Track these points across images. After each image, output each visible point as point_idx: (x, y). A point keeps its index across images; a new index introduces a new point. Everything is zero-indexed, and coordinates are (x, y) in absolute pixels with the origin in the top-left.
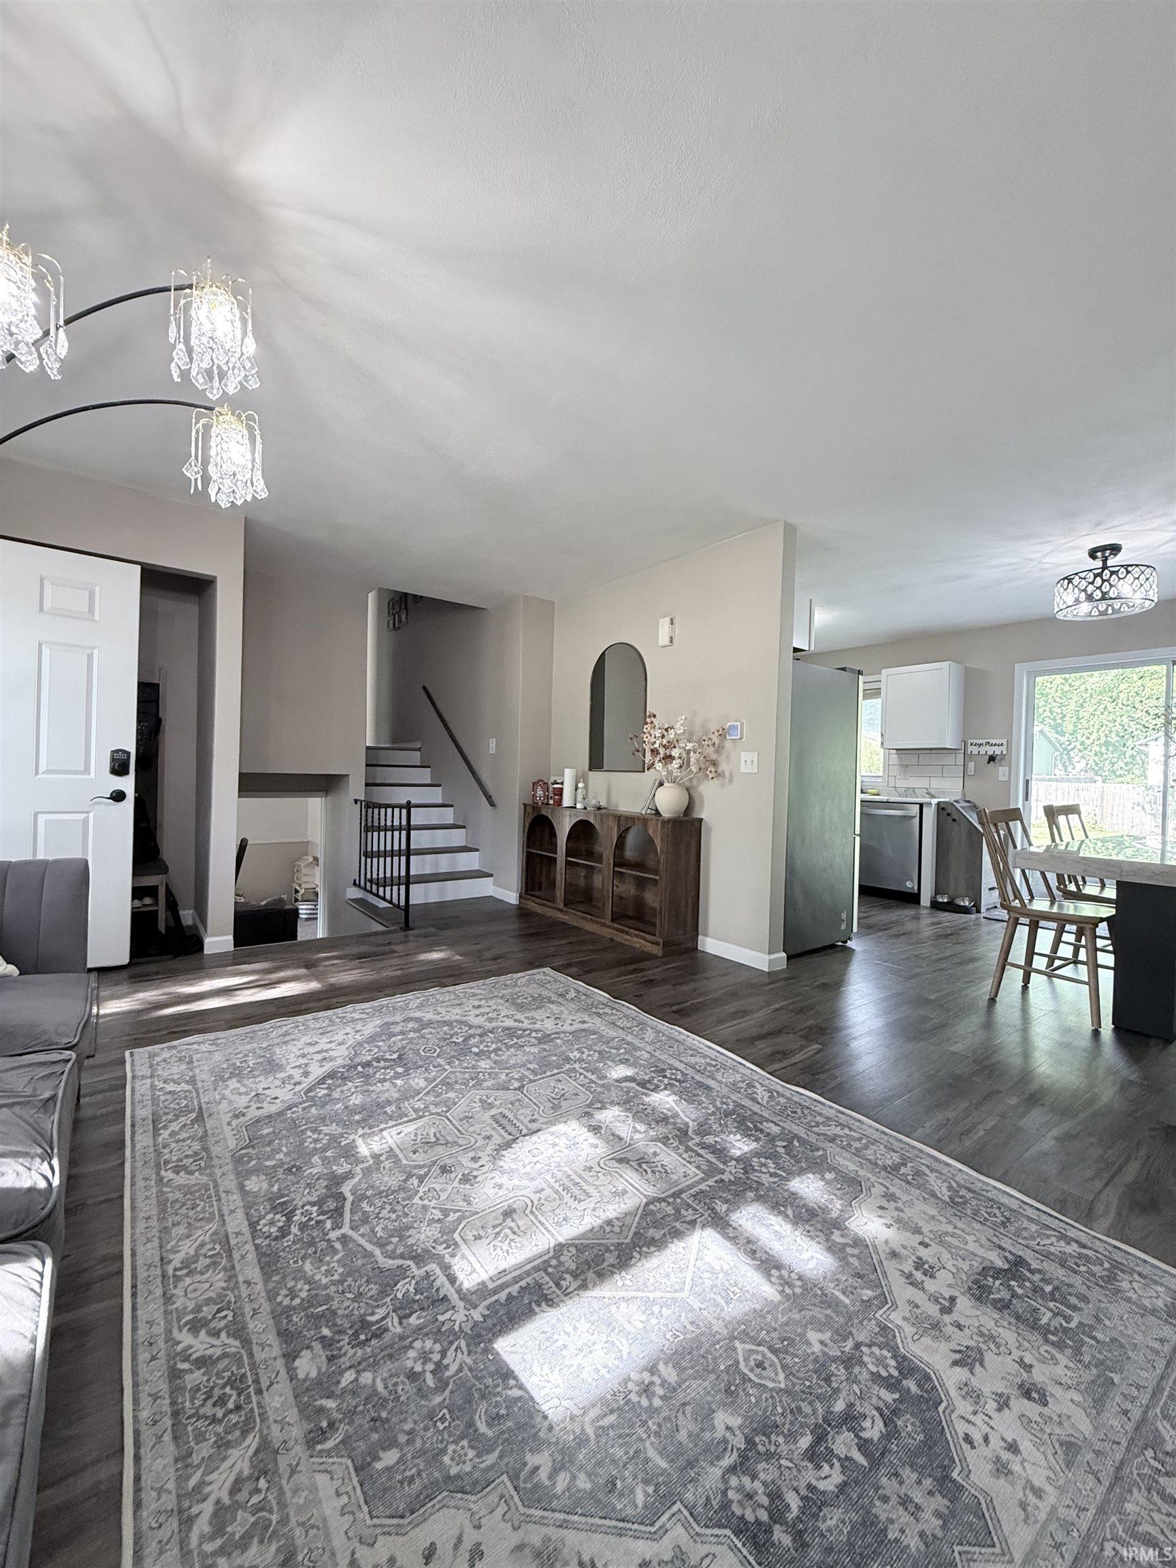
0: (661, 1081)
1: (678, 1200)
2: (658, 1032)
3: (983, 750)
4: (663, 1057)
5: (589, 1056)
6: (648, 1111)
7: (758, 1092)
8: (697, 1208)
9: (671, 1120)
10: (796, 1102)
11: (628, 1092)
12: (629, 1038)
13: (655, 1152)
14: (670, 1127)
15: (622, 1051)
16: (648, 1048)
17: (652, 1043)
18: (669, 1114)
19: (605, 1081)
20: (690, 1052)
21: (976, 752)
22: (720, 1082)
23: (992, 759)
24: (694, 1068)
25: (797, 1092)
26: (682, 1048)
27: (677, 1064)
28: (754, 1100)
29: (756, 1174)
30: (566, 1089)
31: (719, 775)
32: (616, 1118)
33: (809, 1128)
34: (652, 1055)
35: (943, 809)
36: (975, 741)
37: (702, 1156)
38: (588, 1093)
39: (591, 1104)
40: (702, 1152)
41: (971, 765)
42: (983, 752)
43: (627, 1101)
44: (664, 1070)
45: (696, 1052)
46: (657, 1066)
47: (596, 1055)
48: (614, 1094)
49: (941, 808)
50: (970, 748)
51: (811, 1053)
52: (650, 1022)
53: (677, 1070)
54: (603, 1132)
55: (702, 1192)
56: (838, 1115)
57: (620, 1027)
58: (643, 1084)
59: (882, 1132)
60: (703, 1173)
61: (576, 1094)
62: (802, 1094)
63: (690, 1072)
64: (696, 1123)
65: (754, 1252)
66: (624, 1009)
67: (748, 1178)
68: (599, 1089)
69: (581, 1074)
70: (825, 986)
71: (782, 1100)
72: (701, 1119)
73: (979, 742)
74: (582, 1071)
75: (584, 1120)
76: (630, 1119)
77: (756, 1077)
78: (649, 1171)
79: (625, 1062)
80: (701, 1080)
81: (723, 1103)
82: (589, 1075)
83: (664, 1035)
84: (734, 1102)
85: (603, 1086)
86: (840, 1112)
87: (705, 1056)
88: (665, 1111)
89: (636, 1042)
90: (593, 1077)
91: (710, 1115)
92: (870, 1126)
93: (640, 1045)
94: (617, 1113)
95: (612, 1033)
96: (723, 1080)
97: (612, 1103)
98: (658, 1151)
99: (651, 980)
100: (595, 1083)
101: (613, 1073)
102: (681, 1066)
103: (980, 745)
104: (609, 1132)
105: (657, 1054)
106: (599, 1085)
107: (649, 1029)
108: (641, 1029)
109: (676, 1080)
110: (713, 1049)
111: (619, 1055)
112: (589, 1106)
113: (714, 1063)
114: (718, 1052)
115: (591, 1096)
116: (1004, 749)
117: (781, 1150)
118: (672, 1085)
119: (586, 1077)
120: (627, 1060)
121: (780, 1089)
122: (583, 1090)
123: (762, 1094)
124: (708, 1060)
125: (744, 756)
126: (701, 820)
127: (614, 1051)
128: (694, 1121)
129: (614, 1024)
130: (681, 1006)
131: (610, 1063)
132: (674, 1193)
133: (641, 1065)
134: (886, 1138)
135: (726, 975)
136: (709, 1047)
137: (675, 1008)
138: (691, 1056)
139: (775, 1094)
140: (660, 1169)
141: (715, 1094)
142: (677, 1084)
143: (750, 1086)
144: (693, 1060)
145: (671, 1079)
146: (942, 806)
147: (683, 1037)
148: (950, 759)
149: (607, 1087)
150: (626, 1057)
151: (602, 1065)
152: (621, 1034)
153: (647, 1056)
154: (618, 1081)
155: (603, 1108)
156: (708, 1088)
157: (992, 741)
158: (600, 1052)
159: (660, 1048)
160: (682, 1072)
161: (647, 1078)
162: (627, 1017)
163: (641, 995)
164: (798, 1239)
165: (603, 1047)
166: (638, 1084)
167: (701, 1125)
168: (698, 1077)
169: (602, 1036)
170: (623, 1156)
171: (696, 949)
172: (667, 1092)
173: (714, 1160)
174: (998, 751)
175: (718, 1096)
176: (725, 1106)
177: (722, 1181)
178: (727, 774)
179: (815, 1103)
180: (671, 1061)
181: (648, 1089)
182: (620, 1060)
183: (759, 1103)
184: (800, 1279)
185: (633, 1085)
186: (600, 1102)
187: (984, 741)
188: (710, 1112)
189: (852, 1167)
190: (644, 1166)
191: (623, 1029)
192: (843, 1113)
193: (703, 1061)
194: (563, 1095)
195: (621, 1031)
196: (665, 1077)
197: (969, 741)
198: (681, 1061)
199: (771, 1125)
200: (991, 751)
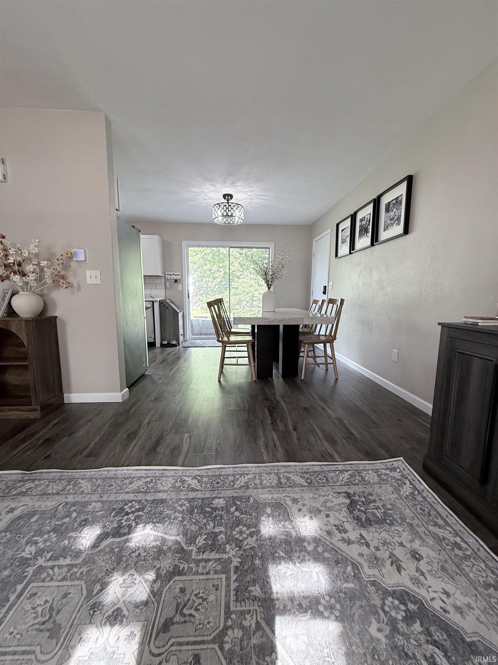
0: (128, 520)
1: (233, 616)
2: (90, 479)
3: (172, 277)
4: (112, 498)
5: (45, 541)
6: (143, 554)
7: (190, 482)
8: (248, 608)
9: (165, 548)
10: (212, 476)
11: (112, 551)
12: (71, 499)
13: (181, 589)
14: (169, 554)
15: (74, 515)
16: (95, 497)
17: (94, 492)
18: (158, 543)
19: (83, 556)
20: (127, 481)
21: (169, 278)
22: (164, 491)
23: (176, 281)
24: (141, 492)
25: (208, 469)
26: (118, 481)
27: (127, 497)
28: (193, 490)
29: (245, 543)
30: (48, 598)
31: (70, 285)
32: (126, 587)
33: (232, 487)
34: (102, 502)
35: (162, 303)
36: (169, 273)
37: (209, 560)
38: (76, 582)
39: (90, 591)
40: (205, 556)
41: (168, 284)
42: (172, 278)
43: (119, 561)
44: (122, 509)
45: (132, 479)
46: (114, 509)
47: (53, 535)
48: (102, 562)
49: (161, 303)
50: (167, 276)
51: (188, 440)
52: (77, 475)
53: (131, 501)
54: (125, 612)
55: (237, 590)
56: (235, 469)
57: (54, 494)
58: (117, 532)
59: (258, 467)
60: (222, 573)
61: (65, 595)
62: (211, 469)
63: (140, 497)
64: (181, 536)
65: (300, 605)
66: (45, 476)
67: (245, 551)
68: (84, 569)
69: (52, 568)
70: (157, 399)
71: (205, 479)
72: (181, 529)
73: (170, 273)
74: (50, 563)
75: (98, 617)
76: (136, 576)
77: (180, 474)
78: (193, 612)
79: (85, 523)
80: (152, 498)
81: (181, 506)
82: (62, 562)
83: (97, 479)
84: (186, 499)
85: (85, 562)
86: (234, 468)
87: (140, 478)
88: (154, 544)
89: (79, 498)
90: (68, 561)
91: (182, 521)
92: (252, 467)
93: (85, 500)
94: (121, 580)
95: (50, 504)
96: (166, 488)
97: (109, 573)
98: (181, 585)
99: (47, 440)
100: (75, 565)
101: (84, 541)
102: (131, 497)
103: (171, 275)
104: (131, 608)
105: (105, 498)
106: (81, 565)
107: (81, 481)
108: (75, 485)
109: (139, 510)
110: (140, 470)
111: (75, 520)
112: (89, 595)
113: (148, 479)
114: (146, 470)
115: (83, 583)
116: (180, 277)
117: (237, 514)
118: (138, 517)
119: (60, 567)
120: (86, 520)
121: (198, 473)
122: (68, 583)
123: (194, 483)
124: (144, 480)
125: (88, 273)
126: (56, 317)
127: (67, 520)
128: (178, 535)
129: (45, 494)
130: (88, 449)
131: (74, 535)
132: (226, 614)
133: (102, 516)
134: (261, 469)
135: (99, 414)
136: (137, 470)
137: (85, 453)
138: (131, 484)
139: (199, 478)
140: (198, 601)
141: (170, 503)
142: (141, 513)
143: (183, 482)
144: (134, 486)
145: (133, 512)
146: (162, 302)
147: (113, 473)
148: (158, 281)
149: (89, 560)
150: (82, 518)
151: (66, 542)
152: (61, 499)
153: (99, 505)
154: (94, 546)
155: (104, 586)
156: (163, 501)
157: (175, 273)
158: (54, 530)
159: (104, 492)
160: (136, 501)
161: (115, 525)
162: (52, 481)
163: (48, 457)
164: (302, 569)
165: (53, 523)
166: (114, 536)
167: (185, 534)
168: (150, 497)
169: (44, 512)
170: (163, 621)
171: (63, 404)
172: (141, 526)
173: (218, 556)
174: (178, 277)
175: (173, 503)
176: (184, 508)
177: (236, 567)
178: (75, 285)
179: (220, 470)
180: (121, 497)
181: (125, 534)
182: (80, 525)
183: (198, 490)
184: (330, 597)
185: (110, 540)
186: (95, 582)
187: (172, 273)
188: (180, 519)
189: (270, 497)
190: (186, 611)
191: (58, 494)
192: (236, 467)
193: (141, 483)
194: (51, 608)
195: (57, 497)
196: (127, 514)
197: (167, 273)
198: (127, 493)
199: (217, 500)
200: (175, 277)
